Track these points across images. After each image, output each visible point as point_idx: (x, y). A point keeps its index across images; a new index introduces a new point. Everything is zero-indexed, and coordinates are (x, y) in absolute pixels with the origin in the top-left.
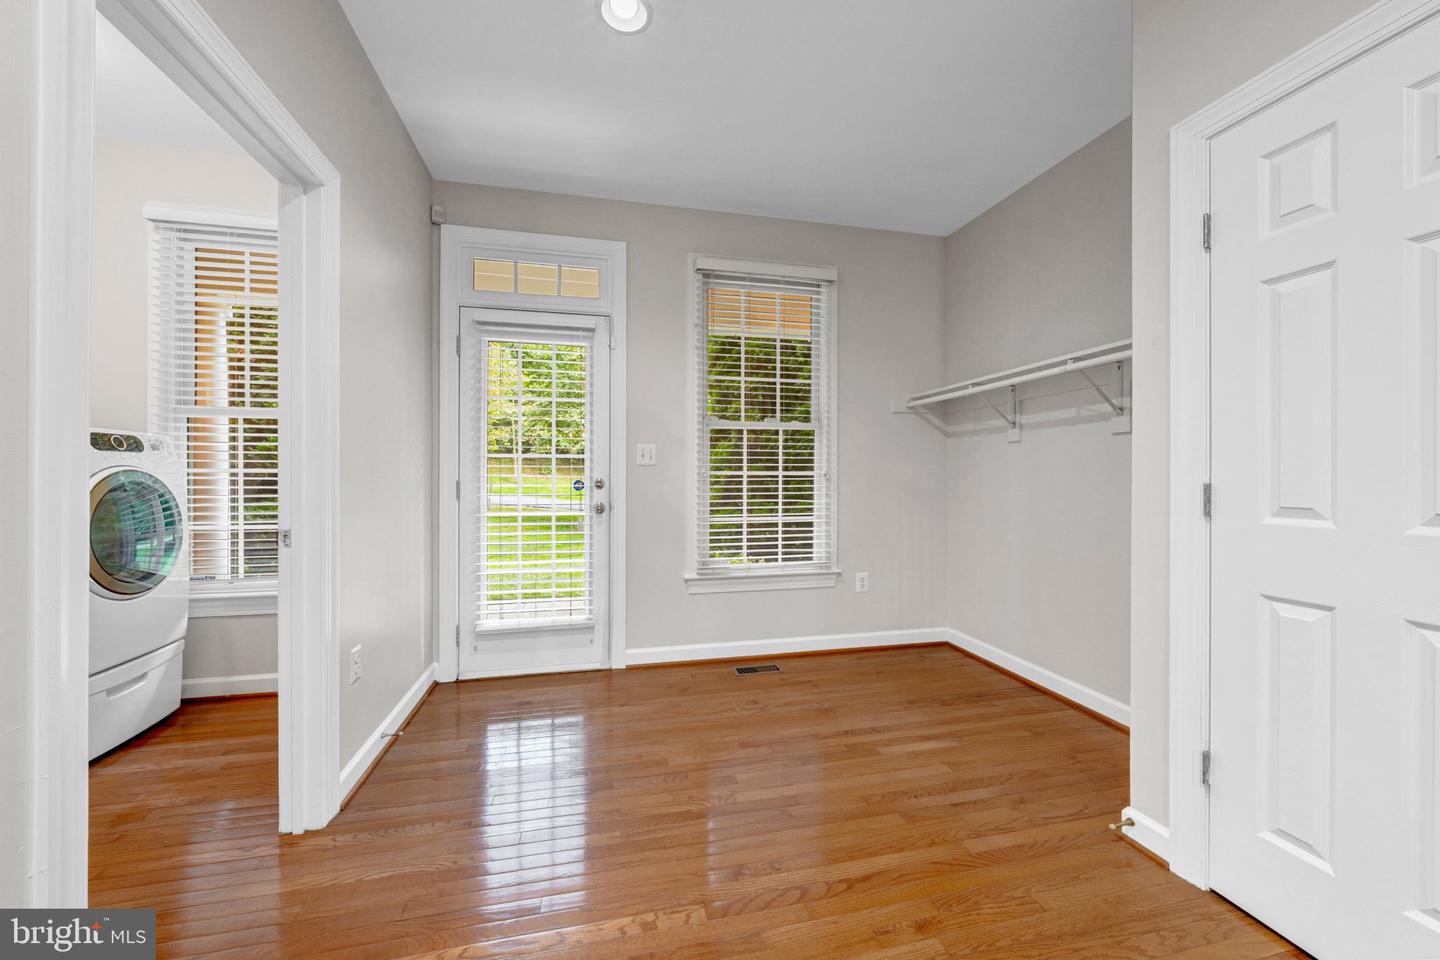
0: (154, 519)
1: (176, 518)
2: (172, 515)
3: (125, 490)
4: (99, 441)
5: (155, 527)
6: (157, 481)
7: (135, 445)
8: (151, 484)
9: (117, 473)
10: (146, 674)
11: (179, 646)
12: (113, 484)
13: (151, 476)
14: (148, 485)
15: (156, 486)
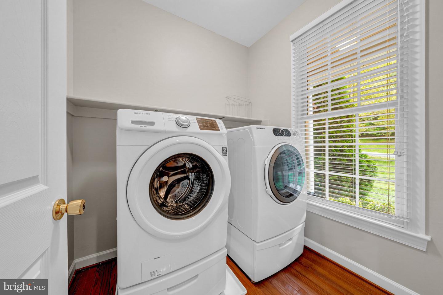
0: (294, 163)
1: (301, 162)
2: (299, 161)
3: (285, 153)
4: (277, 132)
5: (294, 166)
6: (295, 149)
7: (288, 134)
8: (293, 151)
9: (282, 146)
10: (292, 238)
11: (303, 225)
12: (281, 151)
13: (293, 147)
14: (292, 151)
15: (295, 152)
